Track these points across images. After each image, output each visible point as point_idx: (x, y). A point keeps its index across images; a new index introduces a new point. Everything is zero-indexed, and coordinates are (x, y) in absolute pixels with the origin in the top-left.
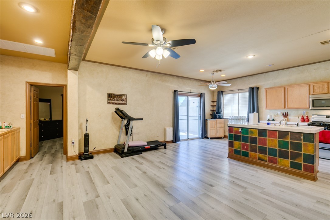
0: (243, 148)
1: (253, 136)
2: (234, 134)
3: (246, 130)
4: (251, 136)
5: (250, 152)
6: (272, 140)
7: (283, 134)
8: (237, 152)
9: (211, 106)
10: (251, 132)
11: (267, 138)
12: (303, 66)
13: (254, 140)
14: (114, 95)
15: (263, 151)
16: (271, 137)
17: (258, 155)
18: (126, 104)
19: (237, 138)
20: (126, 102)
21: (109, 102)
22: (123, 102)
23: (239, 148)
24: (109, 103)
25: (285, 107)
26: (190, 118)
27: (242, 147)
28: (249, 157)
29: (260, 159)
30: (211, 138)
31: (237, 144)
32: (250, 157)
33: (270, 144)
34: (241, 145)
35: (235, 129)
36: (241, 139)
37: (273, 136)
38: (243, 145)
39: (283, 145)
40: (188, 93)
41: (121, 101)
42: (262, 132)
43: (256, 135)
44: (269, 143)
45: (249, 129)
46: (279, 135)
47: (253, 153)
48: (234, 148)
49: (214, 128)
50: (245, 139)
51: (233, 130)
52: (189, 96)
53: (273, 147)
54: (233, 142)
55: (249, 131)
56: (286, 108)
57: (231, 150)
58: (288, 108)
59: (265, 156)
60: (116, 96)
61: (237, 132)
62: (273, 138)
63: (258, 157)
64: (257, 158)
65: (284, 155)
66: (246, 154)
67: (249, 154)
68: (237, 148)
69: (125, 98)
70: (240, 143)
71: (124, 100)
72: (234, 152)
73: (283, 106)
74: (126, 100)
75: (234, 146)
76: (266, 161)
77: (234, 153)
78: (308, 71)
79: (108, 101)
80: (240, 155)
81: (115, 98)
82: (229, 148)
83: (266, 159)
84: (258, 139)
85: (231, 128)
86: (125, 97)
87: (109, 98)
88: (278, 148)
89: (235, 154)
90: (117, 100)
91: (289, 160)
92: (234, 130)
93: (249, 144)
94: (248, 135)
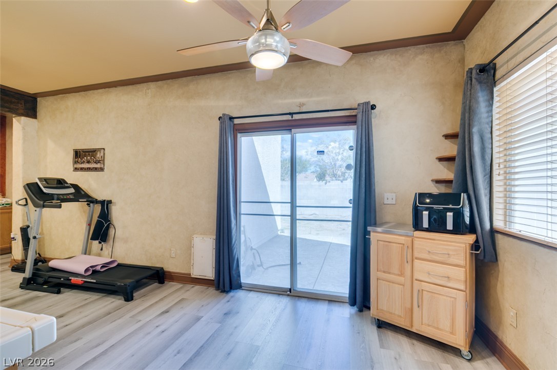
9: (441, 159)
14: (84, 152)
18: (102, 169)
20: (102, 166)
21: (75, 166)
22: (98, 166)
24: (76, 169)
26: (300, 213)
30: (382, 325)
40: (288, 117)
41: (95, 163)
49: (401, 279)
52: (293, 130)
60: (87, 153)
69: (102, 157)
71: (99, 162)
74: (104, 160)
79: (73, 166)
81: (85, 158)
86: (102, 154)
87: (76, 158)
90: (88, 162)
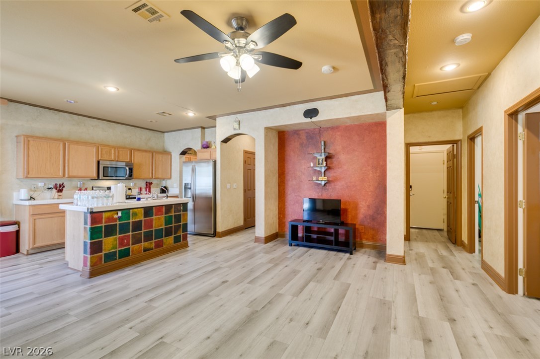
0: (121, 244)
1: (137, 220)
2: (103, 225)
3: (126, 213)
4: (134, 220)
5: (131, 247)
6: (159, 219)
7: (168, 207)
8: (110, 257)
10: (135, 214)
11: (154, 217)
12: (80, 117)
13: (137, 226)
15: (148, 237)
16: (158, 215)
17: (144, 244)
19: (110, 231)
23: (113, 248)
25: (64, 175)
27: (119, 243)
28: (131, 254)
29: (145, 250)
31: (110, 243)
32: (133, 254)
33: (157, 224)
34: (118, 242)
35: (105, 215)
36: (118, 230)
37: (159, 213)
38: (121, 240)
39: (168, 221)
42: (148, 211)
43: (141, 217)
44: (155, 223)
45: (131, 210)
46: (165, 210)
47: (137, 245)
48: (103, 253)
50: (124, 228)
51: (102, 218)
53: (160, 227)
54: (102, 240)
55: (131, 213)
56: (66, 176)
57: (95, 261)
58: (69, 177)
59: (151, 243)
61: (110, 219)
62: (160, 215)
63: (143, 249)
64: (141, 250)
65: (168, 233)
66: (125, 254)
67: (131, 250)
68: (110, 248)
70: (116, 238)
72: (103, 260)
73: (61, 174)
75: (103, 248)
76: (152, 249)
77: (103, 262)
78: (85, 125)
80: (116, 259)
82: (91, 258)
83: (152, 247)
84: (143, 222)
85: (98, 214)
88: (163, 227)
89: (105, 262)
91: (173, 236)
92: (104, 217)
93: (131, 233)
94: (129, 220)
